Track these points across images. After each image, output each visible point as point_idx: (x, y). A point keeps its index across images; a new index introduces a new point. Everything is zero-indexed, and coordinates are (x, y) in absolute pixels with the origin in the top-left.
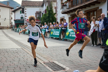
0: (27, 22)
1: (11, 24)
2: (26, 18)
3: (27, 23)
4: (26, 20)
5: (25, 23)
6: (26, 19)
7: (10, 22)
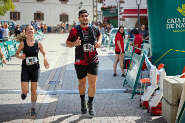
0: (123, 16)
1: (95, 19)
2: (122, 5)
3: (126, 19)
4: (122, 11)
5: (121, 20)
6: (121, 8)
7: (95, 14)
